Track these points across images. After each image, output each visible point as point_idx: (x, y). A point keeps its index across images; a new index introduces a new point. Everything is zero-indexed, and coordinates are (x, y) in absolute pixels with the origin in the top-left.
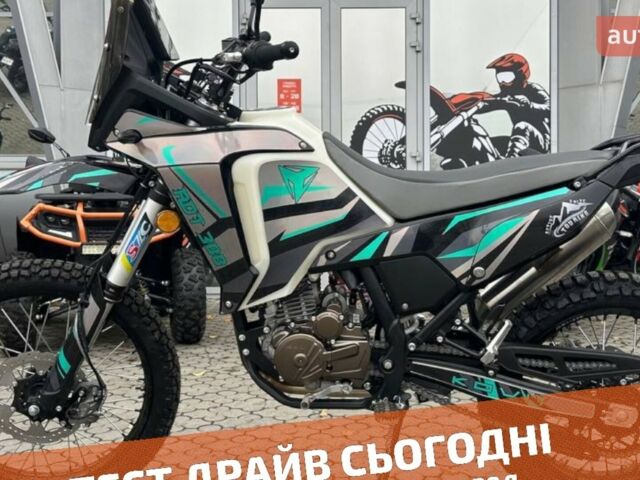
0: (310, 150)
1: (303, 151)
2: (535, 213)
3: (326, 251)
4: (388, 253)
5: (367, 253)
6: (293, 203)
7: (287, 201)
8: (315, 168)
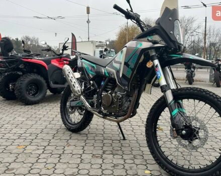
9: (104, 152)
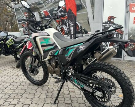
0: (49, 35)
1: (47, 36)
2: (75, 48)
3: (51, 53)
4: (59, 54)
5: (56, 54)
6: (46, 44)
7: (45, 44)
8: (49, 39)
9: (69, 94)
